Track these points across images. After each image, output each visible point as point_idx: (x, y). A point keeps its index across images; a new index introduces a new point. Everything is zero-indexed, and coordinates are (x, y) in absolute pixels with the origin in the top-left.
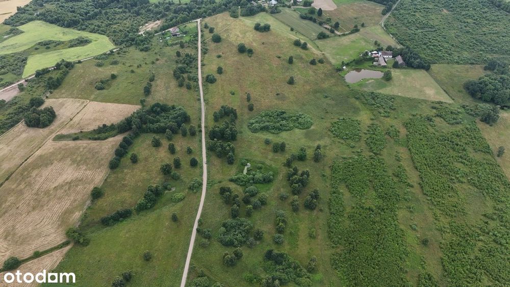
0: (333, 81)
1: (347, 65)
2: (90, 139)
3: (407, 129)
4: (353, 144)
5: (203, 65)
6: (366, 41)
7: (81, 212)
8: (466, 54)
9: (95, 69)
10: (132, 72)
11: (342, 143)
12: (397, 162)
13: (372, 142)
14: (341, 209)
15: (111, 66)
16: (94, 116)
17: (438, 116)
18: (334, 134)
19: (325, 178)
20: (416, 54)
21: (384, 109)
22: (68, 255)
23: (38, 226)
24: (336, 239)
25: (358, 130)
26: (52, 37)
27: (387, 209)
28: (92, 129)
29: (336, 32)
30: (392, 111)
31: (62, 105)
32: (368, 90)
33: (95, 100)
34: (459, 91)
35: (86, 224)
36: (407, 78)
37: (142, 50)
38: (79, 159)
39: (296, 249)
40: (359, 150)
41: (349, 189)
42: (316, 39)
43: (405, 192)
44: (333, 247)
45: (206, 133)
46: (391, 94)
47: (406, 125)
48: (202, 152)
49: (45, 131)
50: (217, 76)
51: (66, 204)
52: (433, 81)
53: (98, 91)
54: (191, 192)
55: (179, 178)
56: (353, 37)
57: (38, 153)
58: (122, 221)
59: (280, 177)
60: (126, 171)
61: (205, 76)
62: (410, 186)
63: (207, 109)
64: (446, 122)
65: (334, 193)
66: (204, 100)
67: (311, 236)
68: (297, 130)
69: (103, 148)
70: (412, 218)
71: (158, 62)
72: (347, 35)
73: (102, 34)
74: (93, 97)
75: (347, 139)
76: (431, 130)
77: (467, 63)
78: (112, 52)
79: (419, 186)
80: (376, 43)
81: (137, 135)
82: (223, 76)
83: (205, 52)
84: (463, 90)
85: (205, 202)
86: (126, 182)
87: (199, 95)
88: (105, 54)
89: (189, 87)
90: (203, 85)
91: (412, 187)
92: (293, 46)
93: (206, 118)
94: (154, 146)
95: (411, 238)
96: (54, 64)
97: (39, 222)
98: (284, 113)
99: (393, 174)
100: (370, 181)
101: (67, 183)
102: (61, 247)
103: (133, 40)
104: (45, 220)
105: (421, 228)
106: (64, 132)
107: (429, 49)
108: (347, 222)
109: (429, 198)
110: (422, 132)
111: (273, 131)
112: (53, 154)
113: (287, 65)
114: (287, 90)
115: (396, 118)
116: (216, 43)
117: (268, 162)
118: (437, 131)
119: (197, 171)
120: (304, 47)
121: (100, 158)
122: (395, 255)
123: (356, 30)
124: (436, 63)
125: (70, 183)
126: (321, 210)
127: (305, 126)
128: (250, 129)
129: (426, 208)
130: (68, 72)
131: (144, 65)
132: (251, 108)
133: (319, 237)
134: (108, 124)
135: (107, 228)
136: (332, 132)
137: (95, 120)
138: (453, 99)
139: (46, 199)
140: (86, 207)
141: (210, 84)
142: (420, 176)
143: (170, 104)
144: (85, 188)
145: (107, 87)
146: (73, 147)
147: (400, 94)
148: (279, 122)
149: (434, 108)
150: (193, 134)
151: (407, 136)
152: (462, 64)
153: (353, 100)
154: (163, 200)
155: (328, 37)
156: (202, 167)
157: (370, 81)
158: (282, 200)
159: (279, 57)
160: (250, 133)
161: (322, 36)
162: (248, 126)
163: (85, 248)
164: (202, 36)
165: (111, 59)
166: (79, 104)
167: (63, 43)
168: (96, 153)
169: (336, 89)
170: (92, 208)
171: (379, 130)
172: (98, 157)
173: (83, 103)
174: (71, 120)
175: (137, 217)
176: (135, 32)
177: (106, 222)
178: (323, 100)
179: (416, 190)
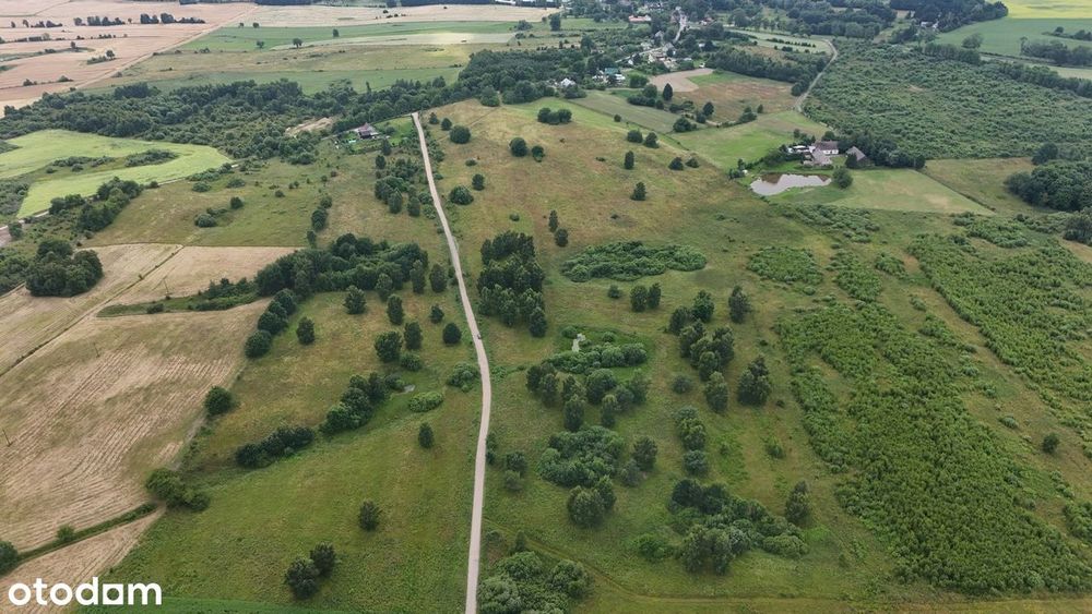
0: (727, 193)
1: (749, 167)
2: (190, 309)
3: (918, 258)
4: (810, 288)
5: (438, 178)
6: (774, 133)
7: (181, 443)
8: (985, 145)
9: (192, 196)
10: (280, 195)
11: (784, 288)
12: (921, 312)
13: (850, 282)
14: (828, 398)
15: (229, 190)
16: (198, 269)
17: (973, 235)
18: (761, 275)
19: (766, 348)
20: (889, 142)
21: (854, 229)
22: (152, 533)
23: (67, 479)
24: (838, 454)
25: (813, 264)
26: (87, 152)
27: (934, 392)
28: (196, 293)
29: (708, 121)
30: (873, 233)
31: (118, 255)
32: (808, 204)
33: (198, 242)
34: (999, 198)
35: (196, 465)
36: (884, 183)
37: (295, 162)
38: (167, 343)
39: (744, 481)
40: (828, 297)
41: (830, 362)
42: (671, 133)
43: (961, 360)
44: (834, 472)
45: (468, 286)
46: (860, 207)
47: (913, 252)
48: (466, 319)
49: (79, 301)
50: (474, 193)
51: (141, 429)
52: (939, 185)
53: (202, 230)
54: (456, 390)
55: (420, 368)
56: (746, 128)
57: (64, 338)
58: (290, 455)
59: (663, 353)
60: (286, 359)
61: (447, 194)
62: (968, 350)
63: (461, 246)
64: (995, 246)
65: (800, 371)
66: (453, 232)
67: (774, 453)
68: (675, 273)
69: (225, 322)
70: (998, 406)
71: (335, 179)
72: (731, 125)
73: (201, 144)
74: (190, 239)
75: (793, 280)
76: (969, 258)
77: (992, 156)
78: (228, 167)
79: (985, 349)
80: (797, 134)
81: (305, 296)
82: (486, 193)
83: (437, 158)
84: (1006, 195)
85: (493, 408)
86: (291, 380)
87: (440, 224)
88: (212, 171)
89: (414, 213)
90: (446, 209)
91: (972, 351)
92: (626, 142)
93: (463, 261)
94: (350, 313)
95: (1013, 443)
96: (94, 191)
97: (68, 470)
98: (636, 244)
99: (921, 331)
100: (874, 347)
101: (140, 389)
102: (133, 518)
103: (275, 147)
104: (84, 465)
105: (1027, 424)
106: (124, 301)
107: (909, 139)
108: (851, 423)
109: (1020, 369)
110: (951, 260)
111: (622, 276)
112: (101, 337)
113: (622, 171)
114: (633, 210)
115: (885, 243)
116: (459, 146)
117: (626, 329)
118: (983, 259)
119: (462, 351)
120: (651, 142)
121: (220, 340)
122: (992, 475)
123: (748, 117)
124: (932, 159)
125: (147, 389)
126: (780, 404)
127: (692, 265)
128: (567, 275)
129: (1019, 386)
130: (128, 203)
131: (303, 185)
132: (562, 241)
133: (794, 454)
134: (234, 281)
135: (254, 472)
136: (756, 271)
137: (200, 276)
138: (993, 210)
139: (86, 422)
140: (193, 432)
141: (460, 207)
142: (981, 332)
143: (376, 241)
144: (187, 396)
145: (221, 223)
146: (151, 325)
147: (877, 207)
148: (630, 260)
149: (957, 223)
150: (439, 288)
151: (922, 268)
152: (984, 158)
153: (782, 220)
154: (390, 410)
155: (695, 128)
156: (471, 344)
157: (807, 191)
158: (681, 392)
159: (603, 160)
160: (570, 283)
161: (682, 127)
162: (563, 271)
163: (199, 516)
164: (427, 135)
165: (226, 179)
166: (158, 253)
167: (112, 160)
168: (208, 330)
169: (739, 205)
170: (209, 433)
171: (857, 262)
172: (215, 338)
173: (169, 249)
174: (141, 278)
175: (326, 446)
176: (276, 135)
177: (249, 459)
178: (719, 223)
179: (985, 356)
